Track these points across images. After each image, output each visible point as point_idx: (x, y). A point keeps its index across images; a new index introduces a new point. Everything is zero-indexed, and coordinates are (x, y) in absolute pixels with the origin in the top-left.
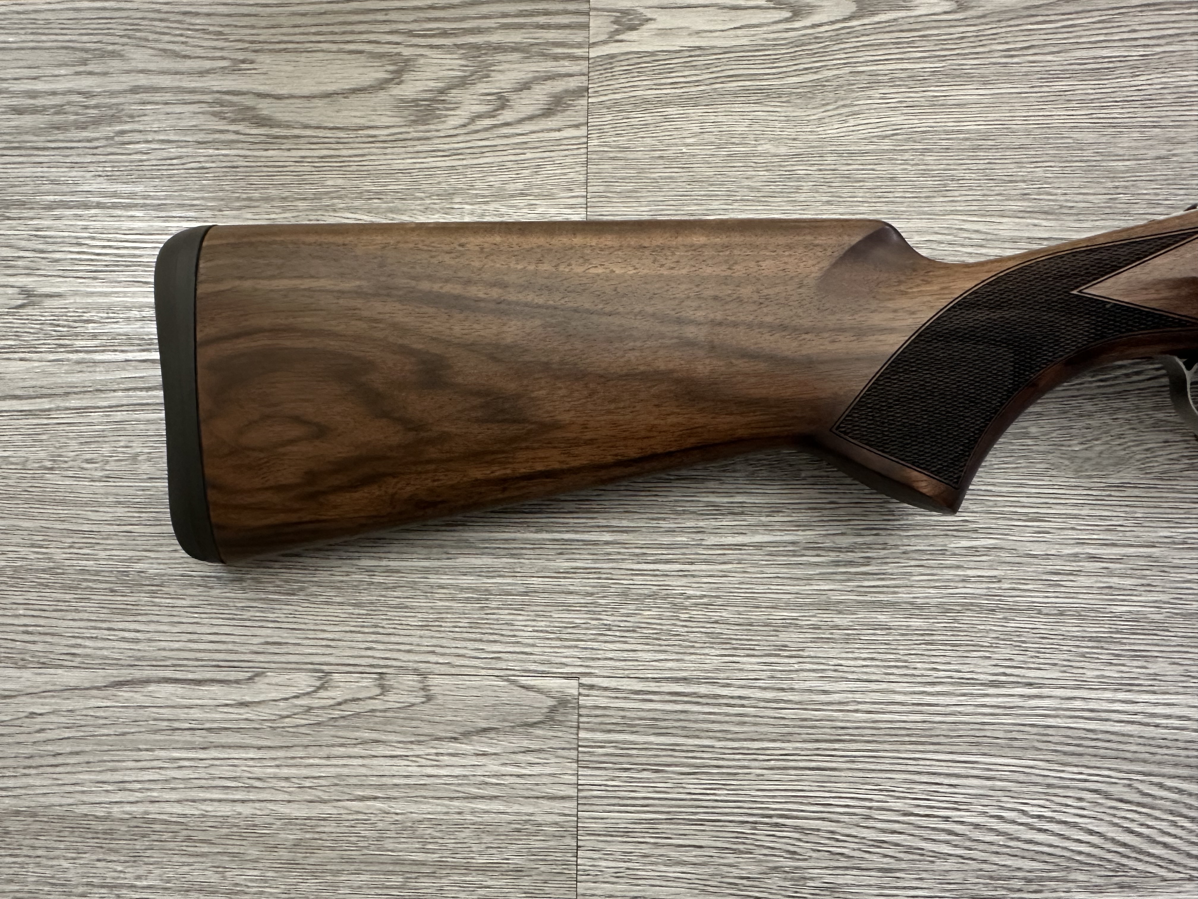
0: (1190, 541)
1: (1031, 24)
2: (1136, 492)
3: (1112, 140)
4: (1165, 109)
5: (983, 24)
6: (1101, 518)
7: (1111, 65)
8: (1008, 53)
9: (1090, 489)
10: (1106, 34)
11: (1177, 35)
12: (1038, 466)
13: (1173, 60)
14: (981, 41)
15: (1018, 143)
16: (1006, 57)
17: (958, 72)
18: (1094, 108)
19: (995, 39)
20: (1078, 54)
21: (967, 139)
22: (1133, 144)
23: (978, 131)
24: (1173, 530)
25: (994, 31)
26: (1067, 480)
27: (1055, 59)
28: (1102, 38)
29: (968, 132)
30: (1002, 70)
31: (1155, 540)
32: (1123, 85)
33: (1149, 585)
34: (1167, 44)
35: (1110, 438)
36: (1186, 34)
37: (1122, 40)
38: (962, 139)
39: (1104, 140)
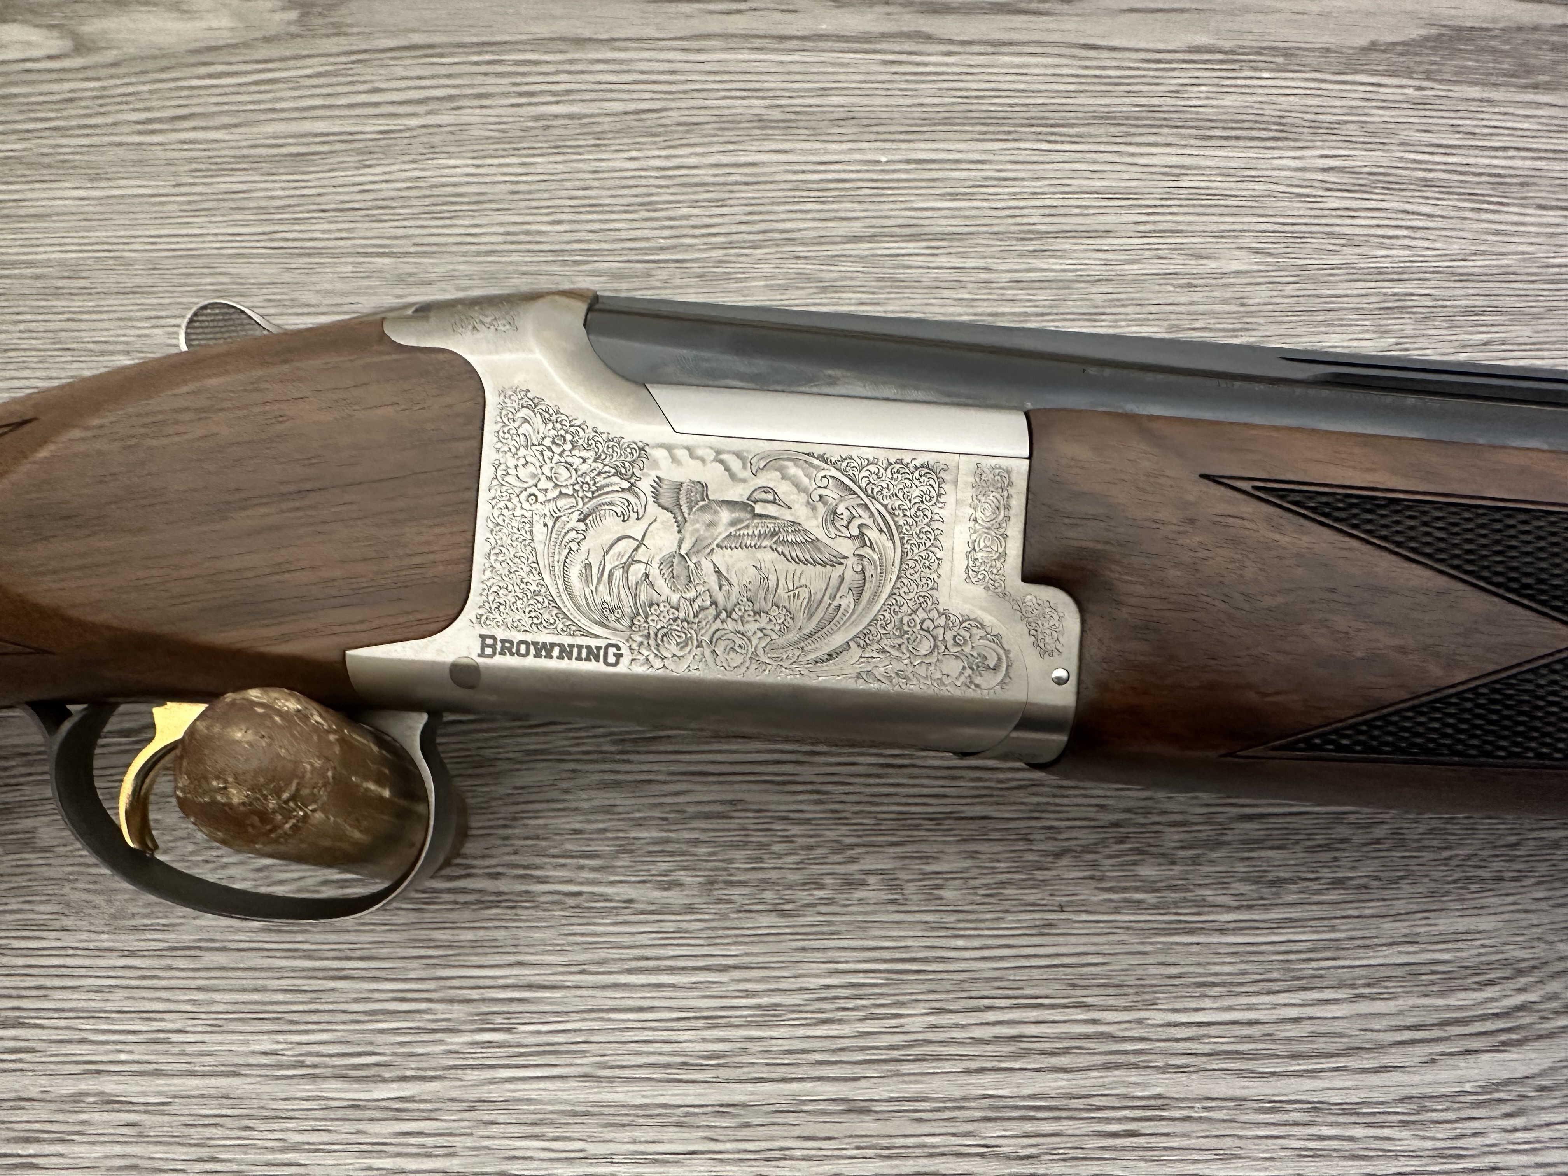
0: (309, 1060)
1: (199, 77)
2: (222, 959)
3: (305, 279)
4: (406, 223)
5: (111, 77)
6: (146, 1015)
7: (326, 148)
8: (147, 126)
9: (132, 954)
10: (329, 95)
11: (450, 98)
12: (42, 908)
13: (436, 140)
14: (101, 106)
15: (130, 283)
16: (140, 133)
17: (47, 160)
18: (281, 221)
19: (126, 103)
20: (270, 129)
21: (38, 277)
22: (339, 285)
23: (61, 263)
24: (280, 1038)
25: (131, 89)
26: (93, 936)
27: (227, 137)
28: (318, 102)
29: (47, 264)
30: (132, 155)
31: (241, 1060)
32: (340, 181)
33: (214, 1160)
34: (430, 113)
35: (191, 848)
36: (465, 96)
37: (351, 106)
38: (31, 278)
39: (287, 277)
